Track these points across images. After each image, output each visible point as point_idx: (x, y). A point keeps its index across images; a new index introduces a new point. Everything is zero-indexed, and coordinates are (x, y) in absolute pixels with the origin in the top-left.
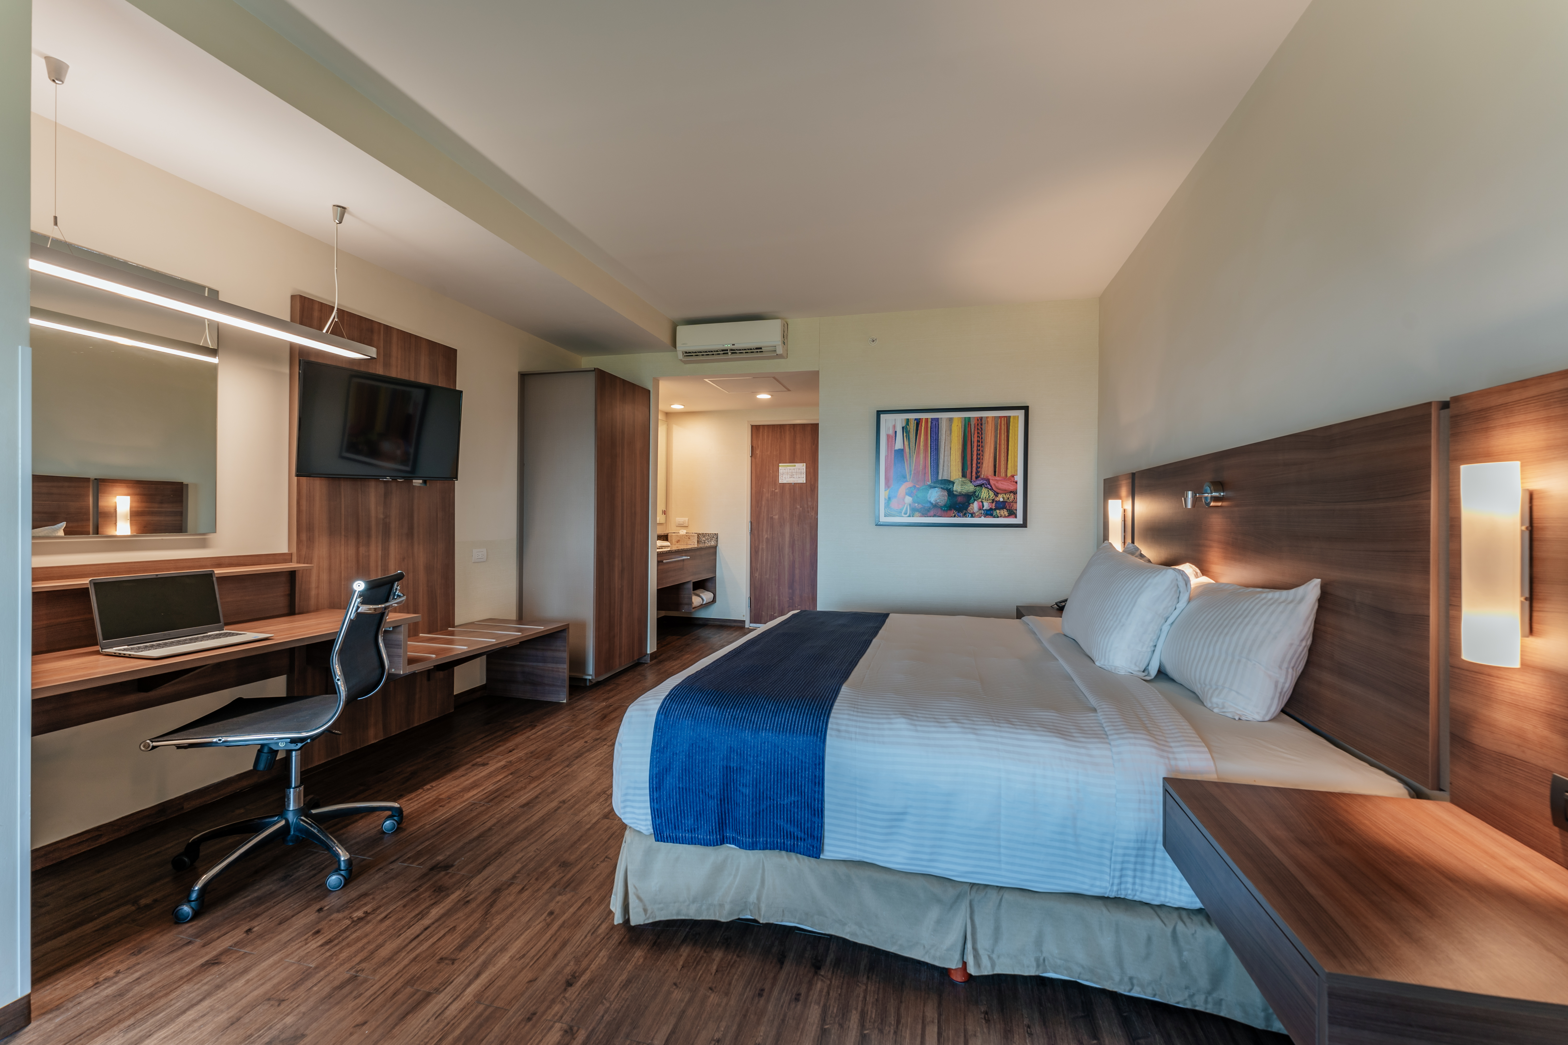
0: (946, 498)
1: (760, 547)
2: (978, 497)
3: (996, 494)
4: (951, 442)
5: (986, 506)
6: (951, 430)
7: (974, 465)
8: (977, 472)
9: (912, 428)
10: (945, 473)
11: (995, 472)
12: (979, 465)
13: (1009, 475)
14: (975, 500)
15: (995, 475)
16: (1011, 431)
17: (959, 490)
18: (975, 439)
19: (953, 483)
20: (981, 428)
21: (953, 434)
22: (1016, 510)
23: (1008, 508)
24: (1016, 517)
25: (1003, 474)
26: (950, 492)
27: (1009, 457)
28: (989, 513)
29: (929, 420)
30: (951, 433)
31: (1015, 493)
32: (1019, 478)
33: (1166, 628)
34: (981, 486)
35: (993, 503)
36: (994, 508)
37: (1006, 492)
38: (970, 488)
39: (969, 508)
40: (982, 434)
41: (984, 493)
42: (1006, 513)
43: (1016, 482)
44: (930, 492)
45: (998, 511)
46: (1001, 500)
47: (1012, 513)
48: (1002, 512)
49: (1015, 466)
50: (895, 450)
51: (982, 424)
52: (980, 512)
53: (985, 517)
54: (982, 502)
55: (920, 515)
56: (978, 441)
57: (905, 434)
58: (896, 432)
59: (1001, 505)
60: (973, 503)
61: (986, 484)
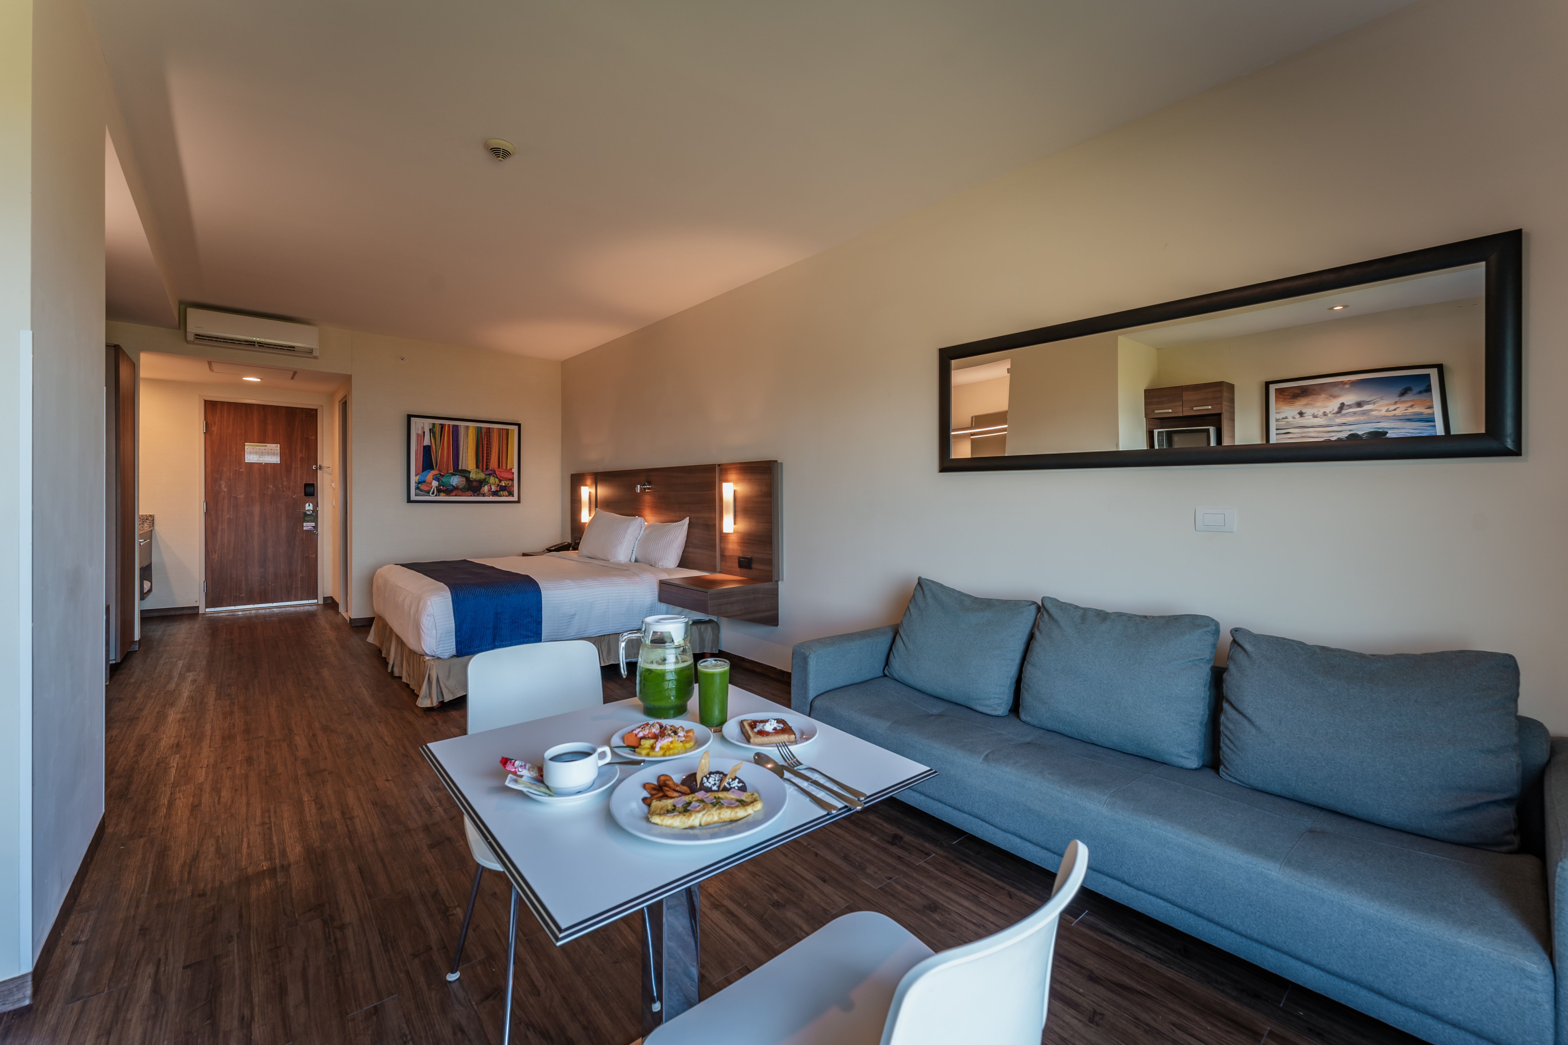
0: (465, 483)
1: (220, 527)
2: (487, 483)
3: (500, 481)
4: (467, 443)
5: (493, 488)
6: (467, 435)
7: (485, 460)
8: (487, 465)
9: (438, 430)
10: (464, 465)
11: (499, 466)
12: (488, 461)
13: (508, 468)
14: (485, 485)
15: (499, 468)
16: (509, 439)
17: (474, 477)
18: (485, 442)
19: (470, 472)
20: (489, 435)
21: (469, 437)
22: (513, 492)
23: (508, 490)
24: (513, 496)
25: (504, 468)
26: (468, 479)
27: (508, 456)
28: (495, 494)
29: (451, 426)
30: (467, 437)
31: (512, 480)
32: (515, 470)
33: (637, 542)
34: (490, 475)
35: (498, 486)
36: (498, 490)
37: (507, 479)
38: (482, 476)
39: (481, 490)
40: (490, 439)
41: (492, 480)
42: (507, 494)
43: (513, 473)
44: (452, 478)
45: (501, 492)
46: (504, 485)
47: (511, 494)
48: (504, 493)
49: (512, 463)
50: (424, 446)
51: (489, 433)
52: (489, 493)
53: (492, 496)
54: (491, 486)
55: (444, 494)
56: (487, 444)
57: (432, 435)
58: (424, 432)
59: (503, 489)
60: (484, 487)
61: (493, 473)
